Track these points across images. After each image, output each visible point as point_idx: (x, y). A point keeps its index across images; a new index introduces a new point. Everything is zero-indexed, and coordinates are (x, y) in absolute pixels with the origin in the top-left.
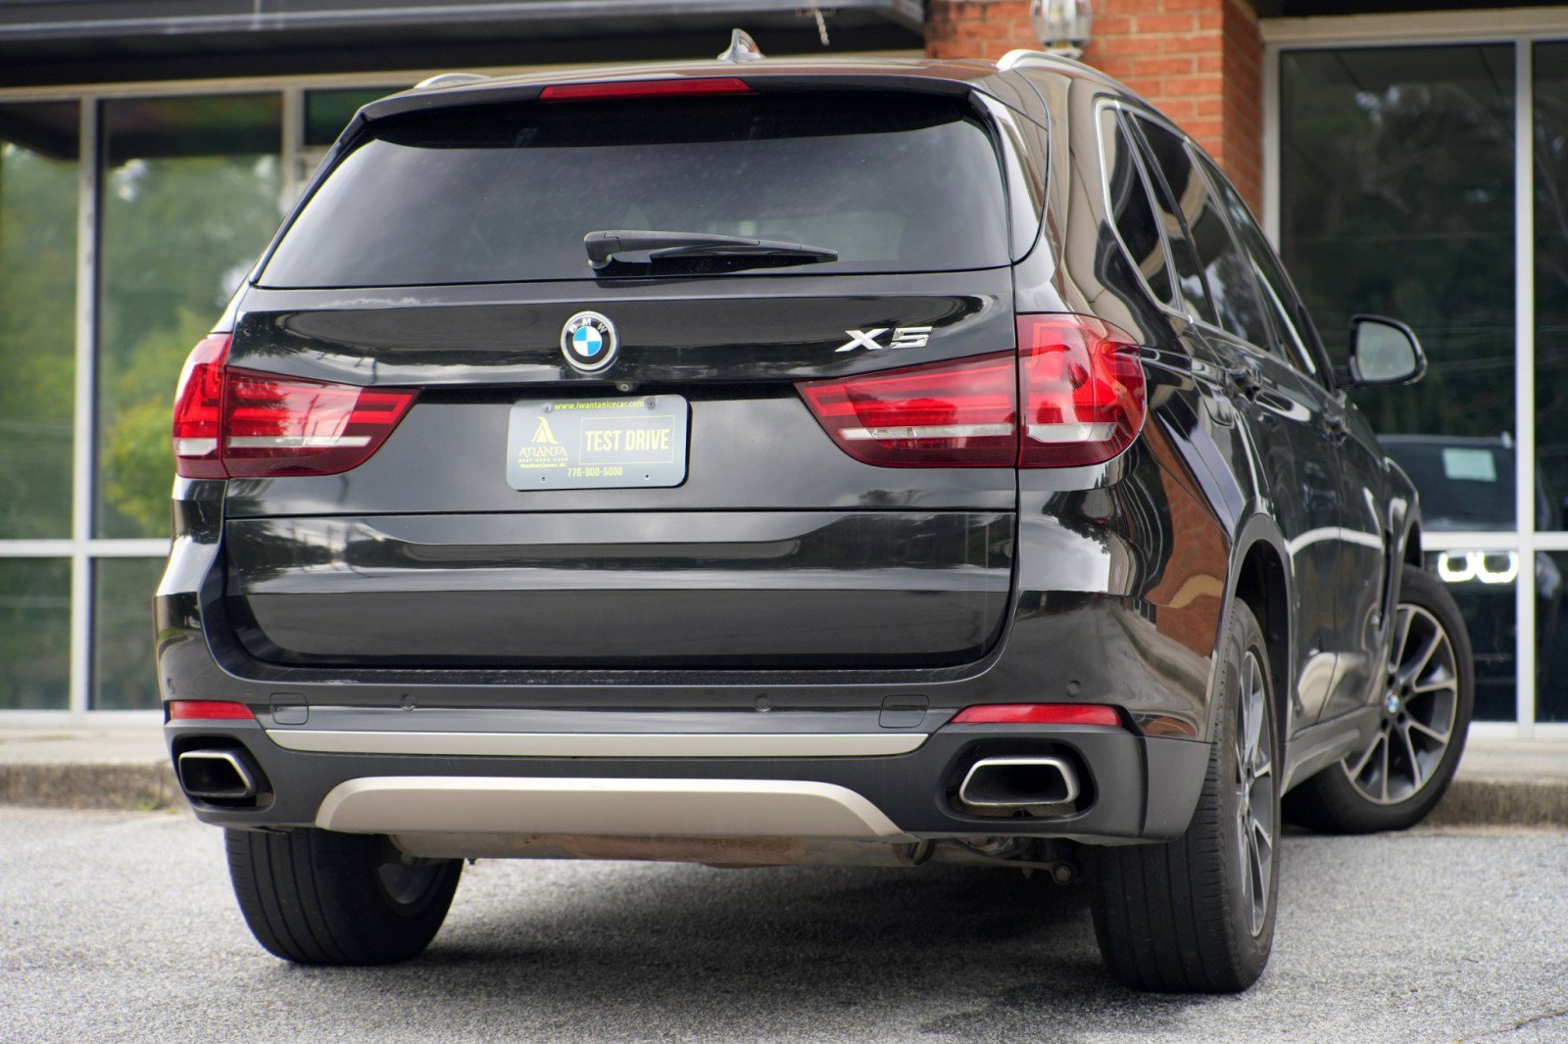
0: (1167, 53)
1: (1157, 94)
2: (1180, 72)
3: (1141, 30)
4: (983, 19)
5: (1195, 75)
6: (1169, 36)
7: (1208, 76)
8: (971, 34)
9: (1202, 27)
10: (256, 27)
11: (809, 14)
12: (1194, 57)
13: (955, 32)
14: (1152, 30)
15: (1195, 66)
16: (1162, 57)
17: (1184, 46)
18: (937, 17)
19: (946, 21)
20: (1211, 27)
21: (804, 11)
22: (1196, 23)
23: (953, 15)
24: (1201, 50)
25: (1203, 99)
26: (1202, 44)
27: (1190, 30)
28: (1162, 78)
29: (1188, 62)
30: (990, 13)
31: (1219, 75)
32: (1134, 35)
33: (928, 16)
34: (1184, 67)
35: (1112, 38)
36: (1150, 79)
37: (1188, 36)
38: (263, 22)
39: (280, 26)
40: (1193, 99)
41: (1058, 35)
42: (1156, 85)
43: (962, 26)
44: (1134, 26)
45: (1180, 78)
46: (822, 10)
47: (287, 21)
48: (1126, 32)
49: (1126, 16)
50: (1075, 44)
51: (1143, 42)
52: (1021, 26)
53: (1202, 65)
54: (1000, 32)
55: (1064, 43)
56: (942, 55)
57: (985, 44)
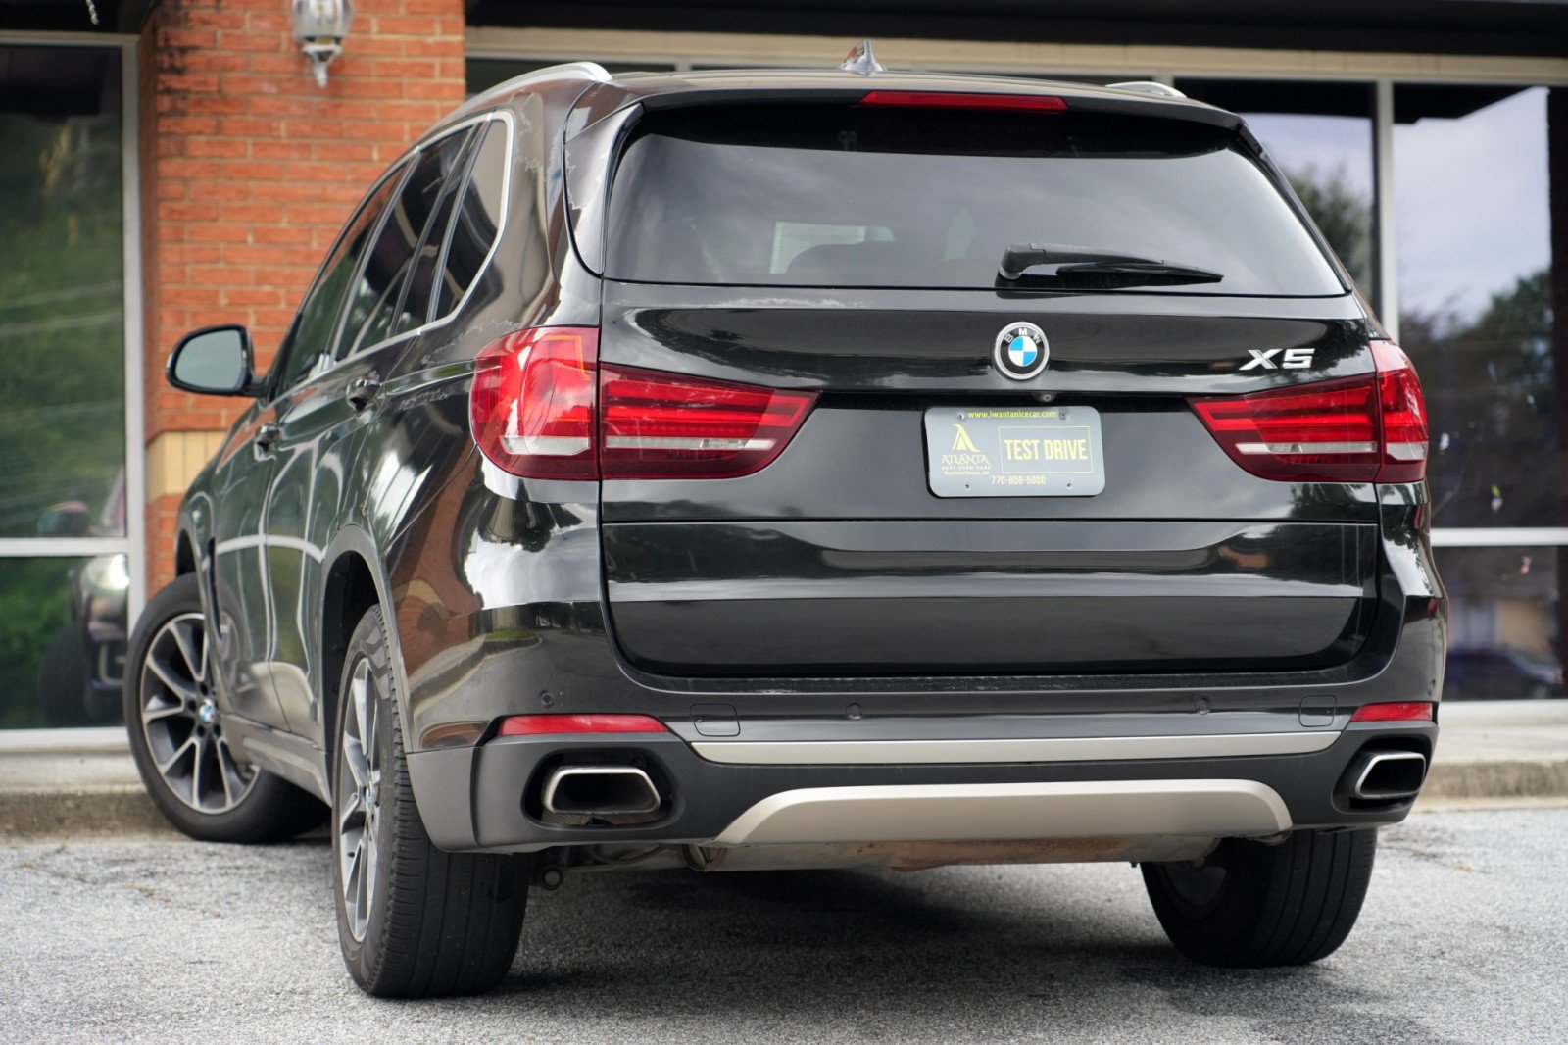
0: (409, 55)
1: (400, 96)
2: (422, 75)
3: (382, 32)
5: (438, 80)
6: (412, 38)
7: (449, 81)
8: (205, 22)
9: (445, 32)
12: (437, 61)
13: (187, 19)
14: (393, 32)
15: (437, 71)
16: (404, 60)
17: (427, 50)
18: (167, 3)
19: (178, 7)
20: (454, 33)
22: (438, 28)
23: (185, 2)
24: (444, 55)
26: (445, 49)
27: (432, 34)
28: (405, 81)
29: (430, 66)
30: (225, 2)
31: (460, 81)
32: (375, 35)
33: (158, 1)
34: (426, 71)
35: (353, 36)
36: (394, 81)
37: (430, 40)
40: (436, 104)
41: (318, 31)
42: (399, 86)
43: (196, 14)
44: (375, 26)
45: (421, 81)
48: (368, 31)
49: (367, 15)
50: (338, 40)
51: (385, 43)
52: (258, 17)
53: (445, 70)
54: (236, 23)
55: (327, 39)
56: (174, 43)
57: (219, 34)
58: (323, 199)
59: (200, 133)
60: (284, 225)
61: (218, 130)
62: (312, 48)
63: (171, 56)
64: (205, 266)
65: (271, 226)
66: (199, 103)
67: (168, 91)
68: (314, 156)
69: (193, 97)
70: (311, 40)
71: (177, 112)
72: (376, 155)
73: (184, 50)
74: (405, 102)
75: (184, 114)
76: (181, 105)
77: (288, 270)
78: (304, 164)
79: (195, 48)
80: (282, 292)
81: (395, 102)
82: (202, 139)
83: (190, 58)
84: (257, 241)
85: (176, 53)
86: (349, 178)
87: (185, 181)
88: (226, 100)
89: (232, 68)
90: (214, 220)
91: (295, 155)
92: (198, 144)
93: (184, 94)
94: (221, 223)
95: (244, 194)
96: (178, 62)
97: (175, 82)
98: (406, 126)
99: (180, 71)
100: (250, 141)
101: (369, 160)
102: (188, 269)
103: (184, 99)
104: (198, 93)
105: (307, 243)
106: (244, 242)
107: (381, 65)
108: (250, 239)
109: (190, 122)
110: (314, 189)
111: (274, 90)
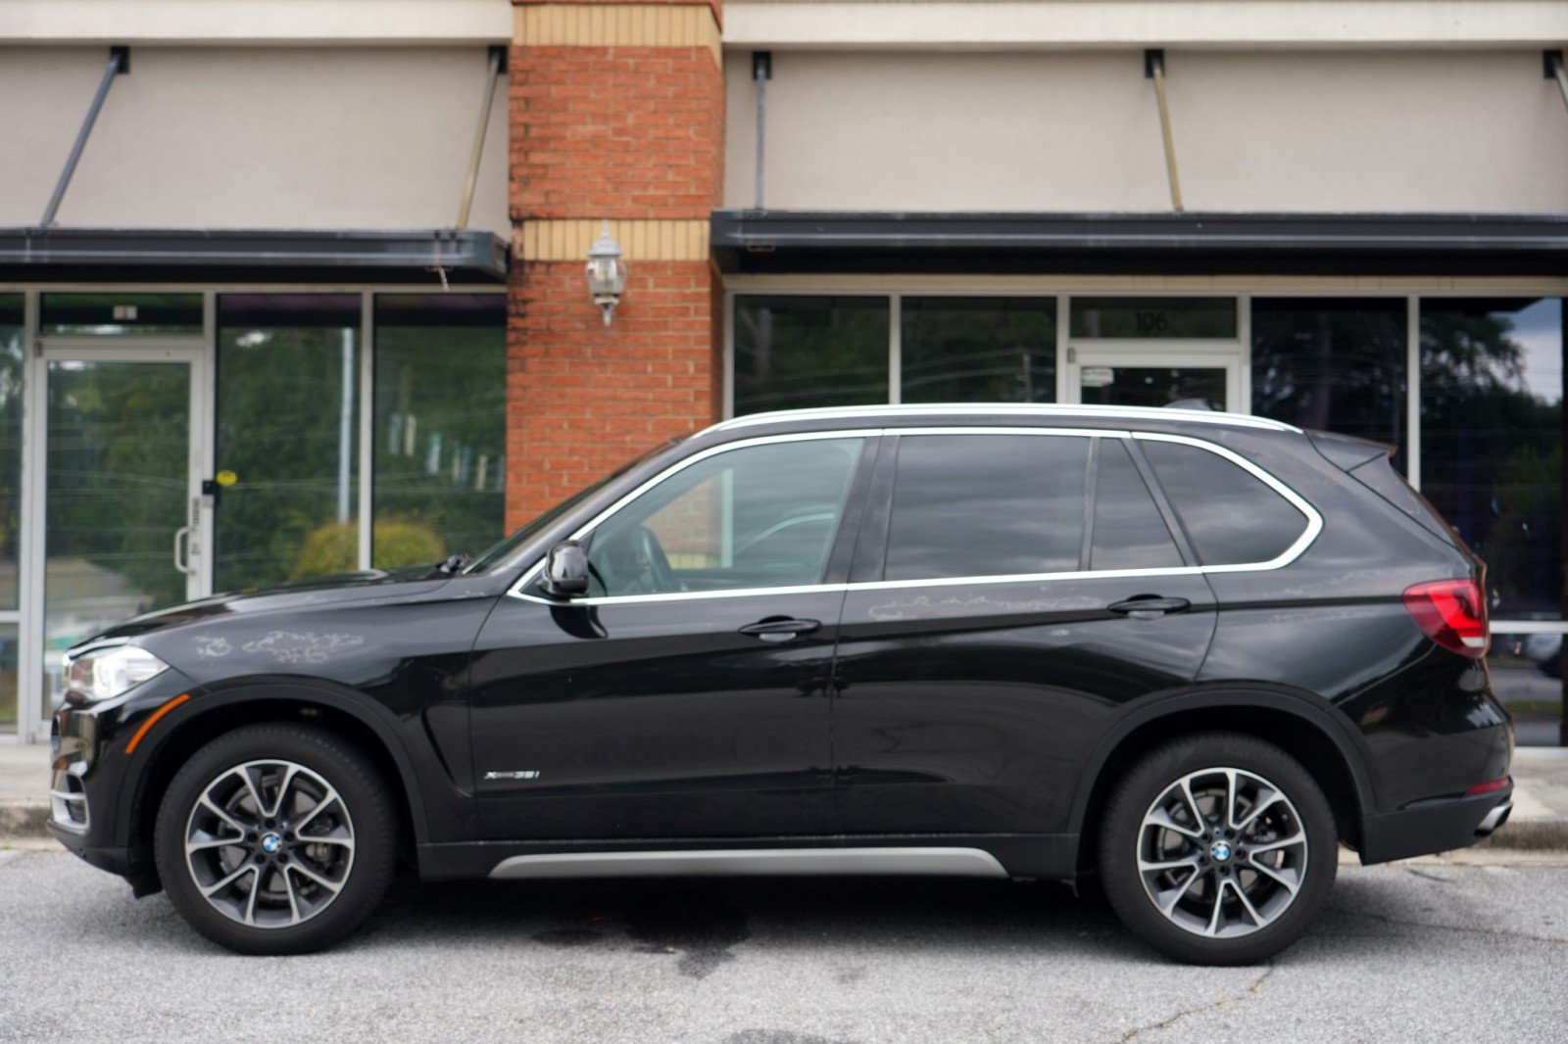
0: (674, 302)
1: (666, 329)
2: (681, 315)
3: (656, 285)
4: (547, 272)
5: (692, 318)
6: (675, 291)
7: (700, 318)
8: (539, 283)
9: (697, 286)
10: (27, 260)
11: (435, 270)
12: (691, 305)
13: (528, 281)
14: (664, 286)
15: (692, 311)
16: (670, 305)
17: (685, 297)
18: (516, 271)
19: (522, 273)
20: (704, 286)
21: (431, 267)
22: (693, 283)
23: (527, 270)
24: (696, 301)
25: (697, 334)
26: (697, 297)
27: (689, 287)
28: (670, 319)
29: (687, 309)
30: (552, 269)
31: (708, 319)
32: (651, 289)
33: (509, 269)
34: (684, 312)
35: (636, 290)
36: (660, 319)
37: (688, 291)
38: (33, 257)
39: (45, 261)
40: (691, 334)
41: (603, 289)
42: (666, 322)
43: (533, 277)
44: (651, 282)
45: (681, 319)
46: (444, 267)
47: (50, 257)
48: (645, 286)
49: (646, 276)
50: (616, 295)
51: (656, 294)
52: (575, 279)
53: (697, 311)
54: (559, 283)
55: (608, 295)
56: (519, 297)
57: (549, 290)
58: (615, 398)
59: (535, 356)
60: (588, 416)
61: (547, 353)
62: (599, 301)
63: (517, 306)
64: (536, 444)
65: (580, 417)
66: (534, 337)
67: (515, 329)
68: (610, 369)
69: (530, 333)
70: (597, 295)
71: (521, 343)
72: (650, 369)
73: (525, 302)
74: (671, 333)
75: (524, 343)
76: (523, 338)
77: (589, 446)
78: (602, 375)
79: (532, 300)
80: (586, 460)
81: (664, 333)
82: (536, 360)
83: (530, 307)
84: (570, 427)
85: (520, 304)
86: (632, 384)
87: (525, 388)
88: (550, 332)
89: (557, 313)
90: (543, 413)
91: (596, 369)
92: (533, 364)
93: (525, 330)
94: (547, 415)
95: (562, 396)
96: (522, 309)
97: (519, 323)
98: (670, 349)
99: (522, 316)
100: (567, 361)
101: (644, 372)
102: (526, 446)
103: (525, 334)
104: (535, 330)
105: (602, 428)
106: (561, 427)
107: (654, 308)
108: (566, 425)
109: (529, 349)
110: (608, 392)
111: (583, 327)
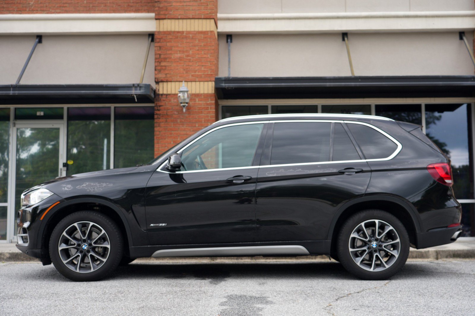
0: (204, 106)
1: (202, 114)
2: (206, 109)
3: (199, 101)
4: (166, 98)
5: (210, 110)
6: (204, 102)
7: (212, 110)
8: (164, 101)
9: (211, 101)
10: (11, 94)
11: (133, 95)
12: (209, 107)
13: (160, 100)
14: (201, 101)
15: (209, 108)
16: (203, 106)
17: (207, 104)
18: (157, 97)
19: (159, 98)
20: (213, 101)
21: (132, 95)
22: (210, 100)
23: (160, 97)
24: (211, 105)
25: (211, 115)
26: (211, 104)
27: (208, 101)
28: (203, 110)
29: (208, 107)
30: (168, 96)
31: (214, 110)
32: (197, 102)
33: (155, 97)
34: (207, 108)
35: (193, 102)
36: (200, 111)
37: (208, 102)
38: (13, 93)
39: (17, 94)
40: (209, 115)
41: (183, 101)
42: (202, 112)
43: (162, 99)
44: (197, 100)
46: (136, 95)
48: (196, 101)
49: (195, 98)
50: (187, 103)
51: (199, 103)
52: (174, 99)
53: (211, 108)
54: (170, 101)
55: (184, 103)
56: (158, 105)
57: (167, 103)
58: (187, 134)
59: (163, 122)
60: (179, 139)
61: (166, 121)
62: (182, 105)
63: (157, 107)
64: (163, 148)
65: (176, 140)
66: (163, 116)
67: (157, 114)
68: (185, 126)
69: (161, 115)
70: (181, 103)
71: (158, 118)
72: (197, 125)
73: (160, 106)
74: (203, 115)
75: (160, 118)
76: (159, 117)
78: (183, 127)
79: (162, 106)
81: (201, 115)
82: (163, 123)
83: (161, 108)
84: (173, 143)
85: (158, 107)
86: (192, 130)
87: (160, 132)
88: (168, 116)
89: (169, 109)
90: (165, 139)
91: (181, 126)
92: (162, 124)
93: (160, 114)
94: (166, 140)
95: (171, 134)
96: (159, 108)
97: (158, 112)
98: (203, 119)
99: (159, 110)
100: (172, 123)
101: (195, 126)
102: (160, 149)
103: (160, 116)
104: (163, 114)
106: (171, 143)
107: (198, 108)
108: (172, 143)
109: (161, 120)
110: (184, 132)
111: (177, 113)
